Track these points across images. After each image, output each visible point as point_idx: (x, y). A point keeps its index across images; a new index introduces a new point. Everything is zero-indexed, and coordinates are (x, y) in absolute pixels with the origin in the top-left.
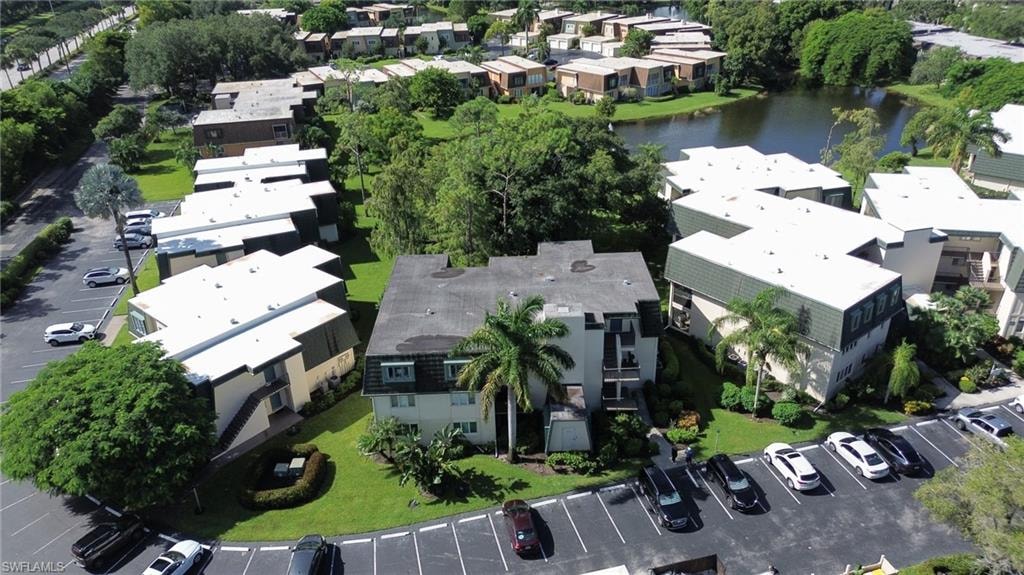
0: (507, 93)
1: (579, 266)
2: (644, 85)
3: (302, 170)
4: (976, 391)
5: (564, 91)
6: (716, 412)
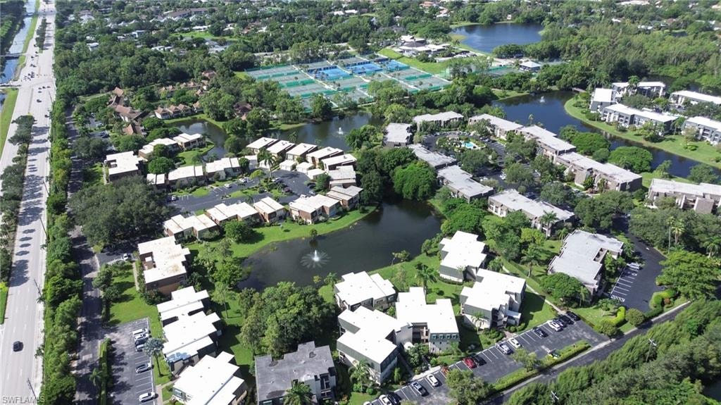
0: (268, 221)
1: (312, 355)
2: (328, 213)
3: (201, 306)
4: (419, 374)
5: (294, 216)
6: (352, 393)
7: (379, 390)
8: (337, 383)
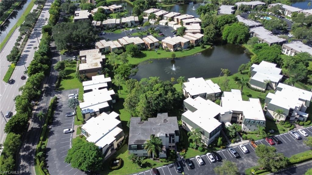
0: (150, 48)
1: (165, 121)
2: (183, 47)
3: (106, 85)
4: (234, 143)
5: (164, 47)
6: (189, 148)
7: (207, 149)
8: (179, 140)
